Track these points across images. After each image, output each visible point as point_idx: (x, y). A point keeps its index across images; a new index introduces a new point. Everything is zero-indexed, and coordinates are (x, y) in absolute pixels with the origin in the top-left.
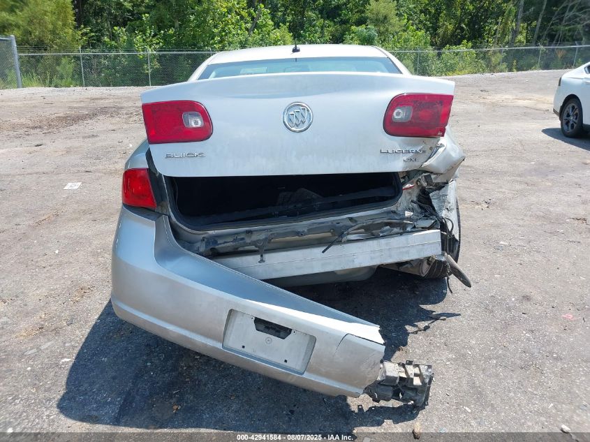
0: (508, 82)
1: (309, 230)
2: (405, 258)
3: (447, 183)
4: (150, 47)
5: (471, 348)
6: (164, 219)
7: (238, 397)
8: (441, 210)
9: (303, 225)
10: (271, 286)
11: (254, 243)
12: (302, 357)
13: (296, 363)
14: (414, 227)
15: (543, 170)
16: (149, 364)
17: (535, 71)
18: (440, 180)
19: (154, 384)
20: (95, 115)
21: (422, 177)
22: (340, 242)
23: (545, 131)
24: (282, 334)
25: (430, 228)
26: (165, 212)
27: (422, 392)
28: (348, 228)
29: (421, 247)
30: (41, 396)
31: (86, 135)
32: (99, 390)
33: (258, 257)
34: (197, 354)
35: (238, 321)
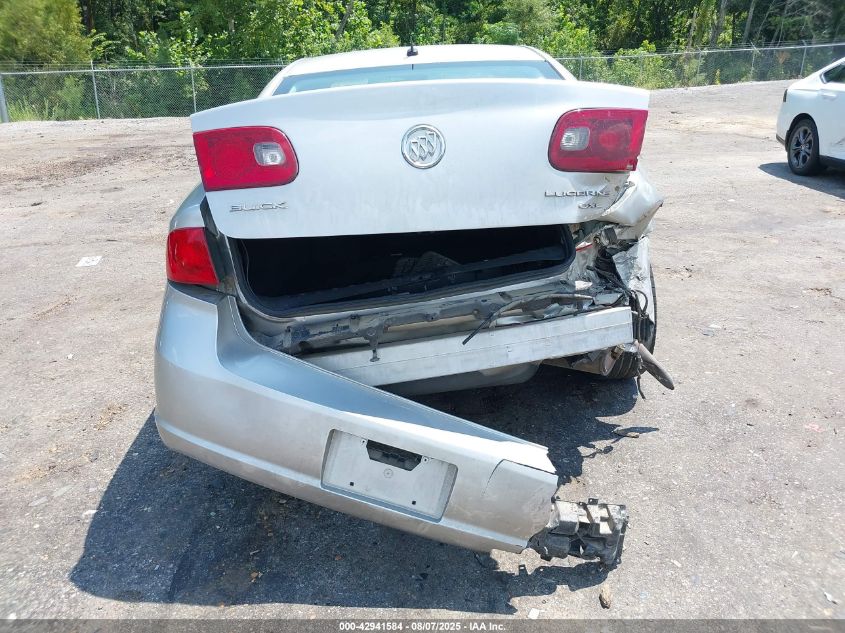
0: (709, 100)
1: (442, 312)
2: (582, 349)
3: (636, 240)
4: (193, 59)
5: (677, 476)
6: (231, 302)
7: (344, 556)
8: (628, 279)
9: (433, 305)
10: (388, 394)
11: (363, 333)
12: (438, 495)
13: (428, 505)
14: (593, 304)
15: (766, 223)
16: (212, 514)
17: (746, 83)
18: (626, 236)
19: (222, 542)
20: (117, 158)
21: (601, 232)
22: (486, 329)
23: (764, 168)
24: (407, 464)
25: (614, 305)
26: (230, 292)
27: (613, 543)
28: (498, 307)
29: (604, 332)
30: (57, 565)
31: (106, 188)
32: (141, 554)
33: (369, 354)
34: (283, 496)
35: (342, 447)
